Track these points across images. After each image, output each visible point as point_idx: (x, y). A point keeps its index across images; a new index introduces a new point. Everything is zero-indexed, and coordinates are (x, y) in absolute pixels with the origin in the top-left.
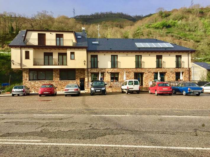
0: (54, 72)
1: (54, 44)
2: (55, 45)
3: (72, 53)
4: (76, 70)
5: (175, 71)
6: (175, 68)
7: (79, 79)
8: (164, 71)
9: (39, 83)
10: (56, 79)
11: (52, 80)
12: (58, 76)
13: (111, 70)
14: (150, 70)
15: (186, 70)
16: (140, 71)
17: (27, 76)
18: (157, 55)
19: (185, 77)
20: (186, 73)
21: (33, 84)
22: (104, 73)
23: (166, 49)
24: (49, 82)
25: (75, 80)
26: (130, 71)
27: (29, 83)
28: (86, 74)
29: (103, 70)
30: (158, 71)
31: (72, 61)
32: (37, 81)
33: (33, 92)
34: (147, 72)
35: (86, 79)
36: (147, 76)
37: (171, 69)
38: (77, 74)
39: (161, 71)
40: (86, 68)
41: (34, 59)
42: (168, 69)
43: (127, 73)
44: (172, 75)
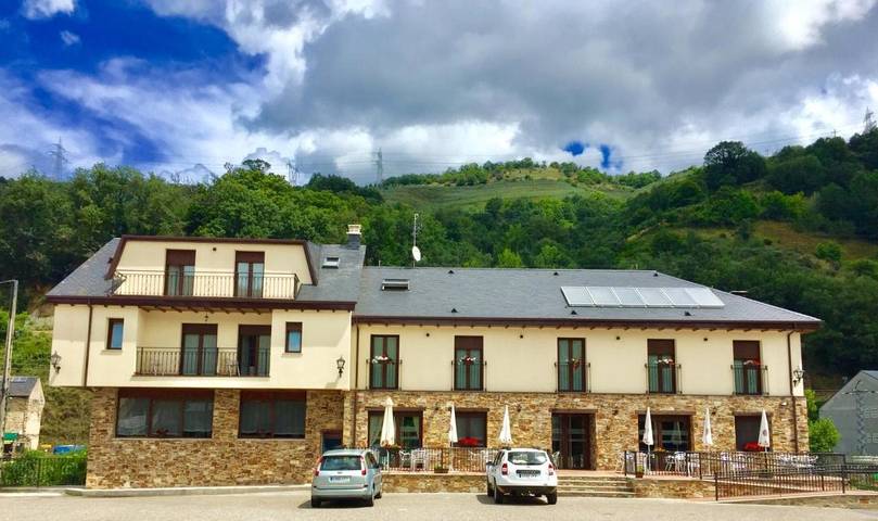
0: (216, 405)
3: (294, 328)
4: (308, 397)
5: (731, 409)
6: (731, 397)
7: (318, 434)
8: (683, 409)
9: (153, 447)
10: (223, 434)
11: (207, 435)
12: (235, 418)
13: (454, 397)
14: (621, 401)
15: (781, 406)
16: (578, 403)
17: (107, 420)
18: (651, 337)
19: (777, 435)
20: (781, 418)
21: (129, 451)
22: (425, 409)
23: (688, 314)
24: (195, 445)
25: (303, 437)
26: (533, 403)
27: (112, 446)
28: (348, 415)
29: (419, 400)
30: (658, 405)
31: (292, 360)
32: (145, 441)
33: (127, 485)
34: (606, 412)
35: (347, 433)
36: (608, 428)
37: (713, 398)
38: (313, 412)
39: (672, 409)
40: (348, 389)
41: (141, 352)
42: (699, 401)
43: (519, 411)
44: (719, 425)
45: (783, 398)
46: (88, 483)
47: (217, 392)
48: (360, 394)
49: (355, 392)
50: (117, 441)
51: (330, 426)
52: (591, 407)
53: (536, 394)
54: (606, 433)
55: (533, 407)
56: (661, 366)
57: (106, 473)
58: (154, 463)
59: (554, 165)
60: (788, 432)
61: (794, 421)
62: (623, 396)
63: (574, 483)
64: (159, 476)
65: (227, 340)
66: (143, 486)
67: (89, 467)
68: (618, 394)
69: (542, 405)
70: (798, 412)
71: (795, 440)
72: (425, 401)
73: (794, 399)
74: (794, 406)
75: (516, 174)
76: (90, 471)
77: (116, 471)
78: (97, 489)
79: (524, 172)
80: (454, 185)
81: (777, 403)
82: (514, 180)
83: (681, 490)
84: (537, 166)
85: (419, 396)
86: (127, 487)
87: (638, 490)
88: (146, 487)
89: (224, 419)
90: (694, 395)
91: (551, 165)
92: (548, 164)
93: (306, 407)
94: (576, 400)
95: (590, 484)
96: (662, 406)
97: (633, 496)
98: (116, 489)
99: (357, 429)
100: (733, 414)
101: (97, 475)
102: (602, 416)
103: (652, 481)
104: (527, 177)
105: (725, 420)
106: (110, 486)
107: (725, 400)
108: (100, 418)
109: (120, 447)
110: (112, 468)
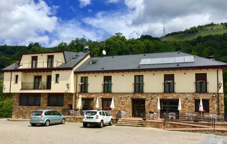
0: (41, 97)
1: (45, 66)
2: (47, 67)
3: (57, 76)
4: (64, 95)
5: (193, 98)
6: (194, 93)
7: (67, 105)
8: (175, 98)
9: (27, 108)
10: (43, 105)
11: (39, 105)
12: (46, 101)
13: (102, 95)
14: (154, 95)
15: (213, 97)
16: (140, 96)
17: (17, 102)
18: (165, 74)
19: (211, 107)
20: (213, 101)
21: (21, 109)
22: (94, 98)
23: (178, 65)
24: (36, 108)
25: (63, 106)
26: (126, 96)
27: (18, 108)
28: (74, 100)
29: (92, 95)
30: (166, 97)
31: (57, 85)
32: (25, 107)
33: (21, 118)
34: (149, 99)
35: (73, 105)
36: (149, 104)
37: (186, 94)
38: (66, 99)
39: (172, 98)
40: (74, 92)
41: (22, 84)
42: (181, 95)
43: (121, 99)
44: (189, 103)
45: (214, 94)
46: (13, 117)
47: (42, 94)
48: (77, 94)
49: (76, 93)
50: (19, 107)
51: (70, 103)
52: (144, 97)
53: (127, 93)
54: (148, 106)
55: (126, 97)
56: (169, 83)
57: (16, 115)
58: (27, 113)
59: (222, 24)
60: (216, 106)
61: (218, 102)
62: (155, 93)
63: (125, 122)
64: (28, 116)
65: (44, 80)
66: (25, 118)
67: (13, 113)
68: (153, 93)
69: (128, 97)
70: (220, 98)
71: (218, 109)
72: (94, 96)
73: (218, 94)
74: (218, 96)
75: (208, 28)
76: (13, 114)
77: (19, 114)
78: (14, 119)
79: (211, 27)
80: (187, 33)
81: (211, 95)
82: (207, 30)
83: (158, 125)
84: (216, 25)
85: (92, 94)
86: (21, 119)
87: (143, 125)
88: (25, 119)
89: (43, 101)
90: (179, 93)
91: (221, 24)
92: (219, 24)
93: (64, 98)
94: (139, 95)
95: (130, 122)
96: (168, 97)
97: (141, 127)
98: (19, 119)
99: (76, 104)
100: (194, 99)
101: (15, 115)
102: (147, 100)
103: (148, 122)
104: (211, 29)
105: (191, 102)
106: (17, 118)
107: (191, 95)
108: (15, 101)
109: (20, 108)
110: (18, 114)
